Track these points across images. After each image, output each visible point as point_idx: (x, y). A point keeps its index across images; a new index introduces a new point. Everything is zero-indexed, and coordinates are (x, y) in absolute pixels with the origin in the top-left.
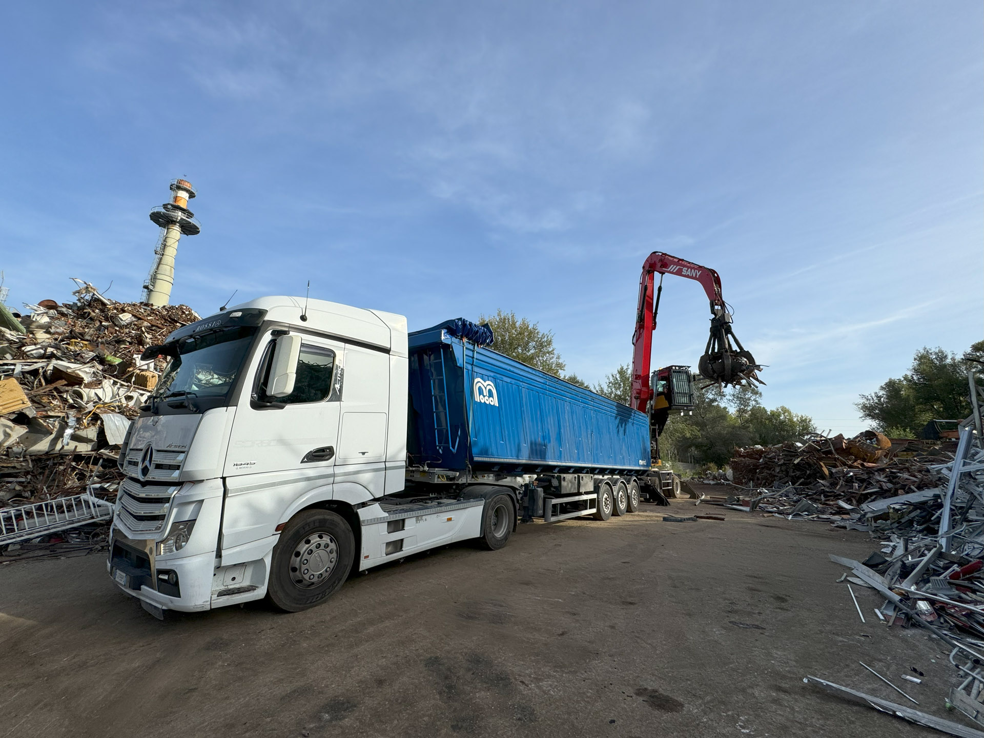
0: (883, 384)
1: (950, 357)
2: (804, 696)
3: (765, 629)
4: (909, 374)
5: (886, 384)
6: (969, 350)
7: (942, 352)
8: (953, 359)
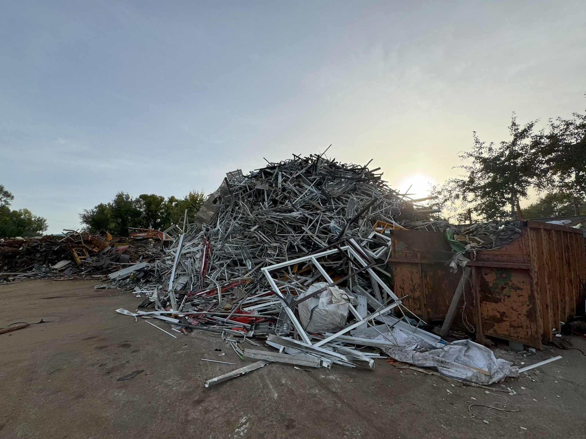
0: (97, 205)
1: (130, 198)
2: (209, 396)
3: (143, 371)
4: (111, 203)
5: (98, 206)
6: (138, 197)
7: (128, 196)
8: (131, 199)
